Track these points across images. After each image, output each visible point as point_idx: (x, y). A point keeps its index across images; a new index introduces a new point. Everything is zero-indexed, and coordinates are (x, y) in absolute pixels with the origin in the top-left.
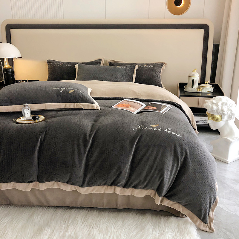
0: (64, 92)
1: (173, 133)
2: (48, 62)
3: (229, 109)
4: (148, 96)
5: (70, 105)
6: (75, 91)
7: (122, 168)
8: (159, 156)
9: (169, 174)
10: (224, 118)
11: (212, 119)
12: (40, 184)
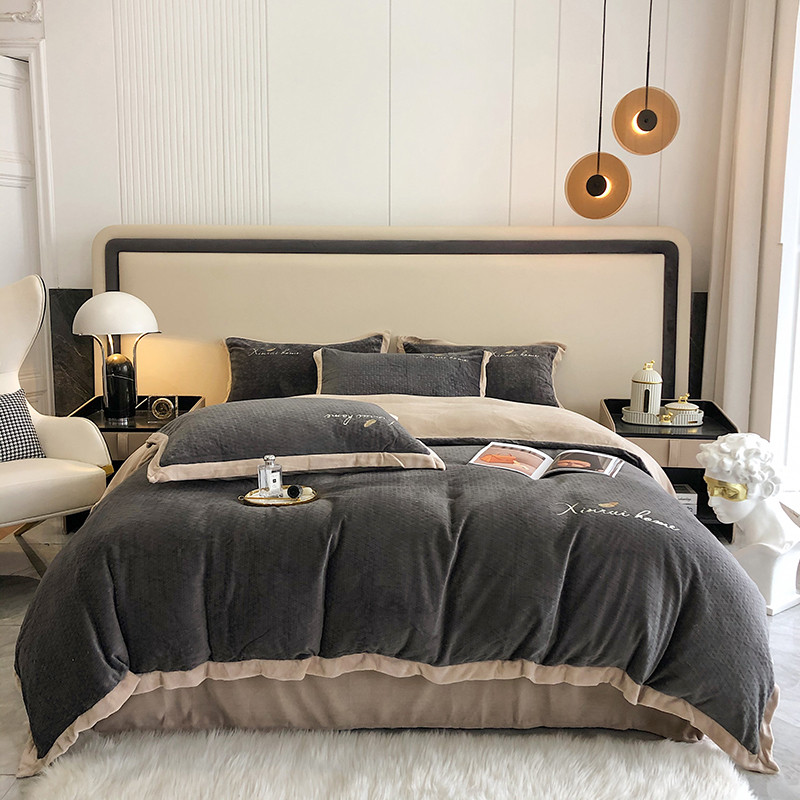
0: (352, 424)
1: (658, 522)
2: (228, 345)
3: (764, 468)
4: (551, 433)
5: (368, 457)
6: (378, 422)
7: (543, 611)
8: (631, 580)
9: (658, 623)
10: (753, 492)
11: (723, 494)
12: (328, 663)
